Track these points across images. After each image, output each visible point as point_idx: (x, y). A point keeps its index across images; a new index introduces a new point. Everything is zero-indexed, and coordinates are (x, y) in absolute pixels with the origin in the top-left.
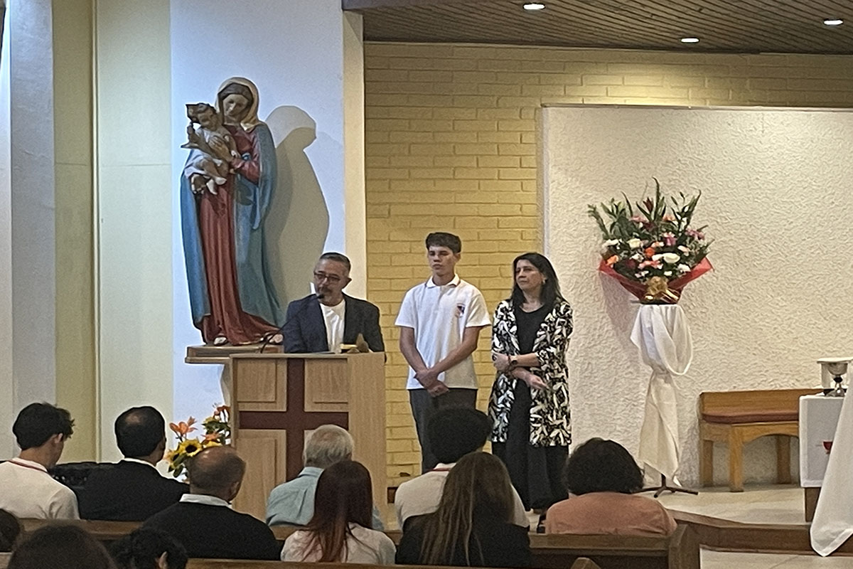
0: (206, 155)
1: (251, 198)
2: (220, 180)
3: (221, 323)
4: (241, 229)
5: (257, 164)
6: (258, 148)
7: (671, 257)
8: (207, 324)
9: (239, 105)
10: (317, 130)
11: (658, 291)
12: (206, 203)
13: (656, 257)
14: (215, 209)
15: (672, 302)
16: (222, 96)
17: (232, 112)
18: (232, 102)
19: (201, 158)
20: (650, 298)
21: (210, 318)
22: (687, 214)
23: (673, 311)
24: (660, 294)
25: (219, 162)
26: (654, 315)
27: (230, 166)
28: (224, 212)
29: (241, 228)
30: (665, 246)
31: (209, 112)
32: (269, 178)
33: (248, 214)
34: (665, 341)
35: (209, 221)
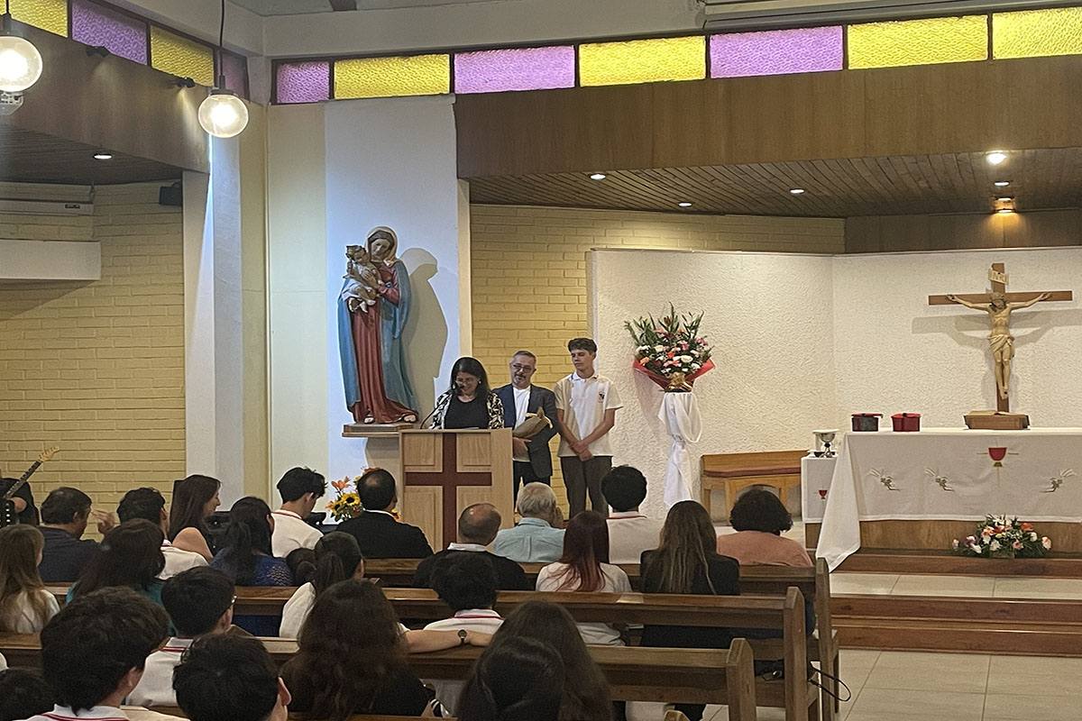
0: (360, 283)
1: (393, 316)
2: (370, 302)
3: (370, 406)
4: (385, 338)
5: (398, 290)
6: (397, 278)
7: (686, 359)
8: (358, 408)
9: (384, 247)
10: (438, 266)
11: (678, 383)
12: (359, 319)
13: (676, 358)
14: (366, 325)
15: (687, 390)
16: (370, 241)
17: (378, 252)
18: (379, 245)
19: (356, 285)
20: (673, 388)
21: (361, 404)
22: (695, 328)
23: (689, 397)
24: (679, 385)
25: (369, 289)
26: (676, 400)
27: (377, 292)
28: (372, 326)
29: (385, 336)
30: (682, 351)
31: (362, 251)
32: (406, 300)
33: (391, 327)
34: (684, 419)
35: (361, 332)
